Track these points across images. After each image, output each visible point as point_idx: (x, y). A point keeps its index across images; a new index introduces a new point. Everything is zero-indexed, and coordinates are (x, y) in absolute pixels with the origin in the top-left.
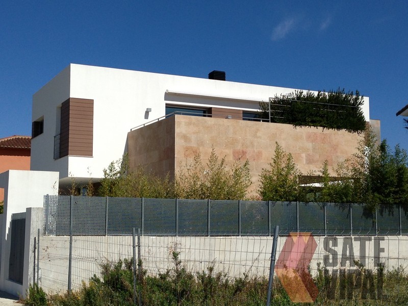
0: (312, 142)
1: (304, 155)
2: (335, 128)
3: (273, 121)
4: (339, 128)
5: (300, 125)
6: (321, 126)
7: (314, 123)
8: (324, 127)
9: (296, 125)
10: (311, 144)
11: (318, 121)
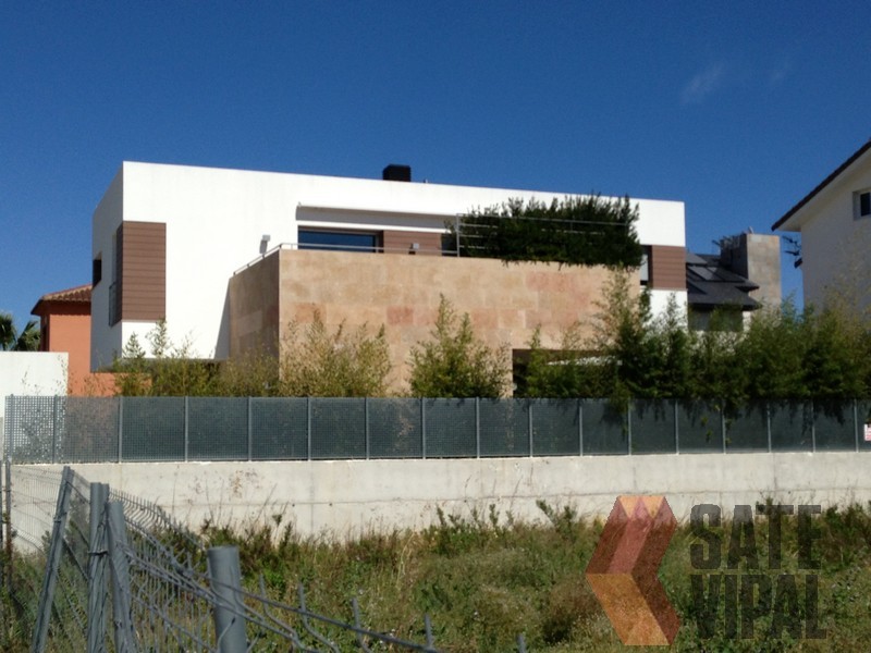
0: (539, 289)
1: (522, 313)
2: (582, 263)
3: (464, 254)
4: (590, 263)
5: (516, 259)
6: (556, 260)
7: (543, 256)
8: (562, 262)
9: (508, 260)
10: (536, 294)
11: (550, 252)
